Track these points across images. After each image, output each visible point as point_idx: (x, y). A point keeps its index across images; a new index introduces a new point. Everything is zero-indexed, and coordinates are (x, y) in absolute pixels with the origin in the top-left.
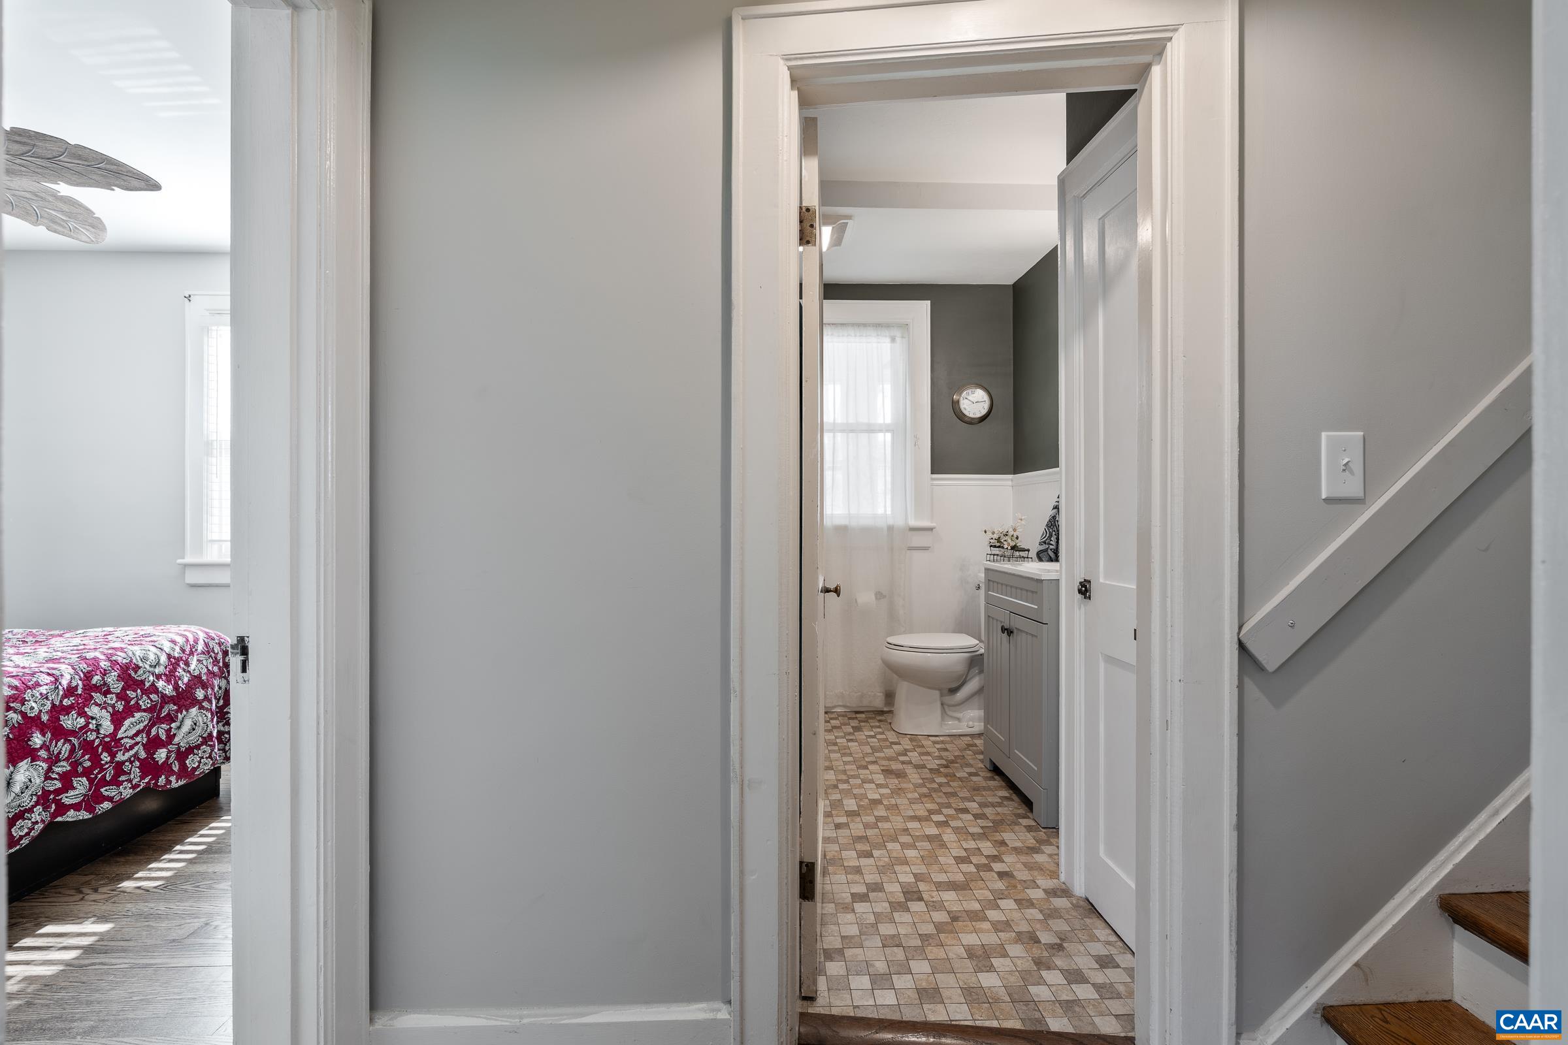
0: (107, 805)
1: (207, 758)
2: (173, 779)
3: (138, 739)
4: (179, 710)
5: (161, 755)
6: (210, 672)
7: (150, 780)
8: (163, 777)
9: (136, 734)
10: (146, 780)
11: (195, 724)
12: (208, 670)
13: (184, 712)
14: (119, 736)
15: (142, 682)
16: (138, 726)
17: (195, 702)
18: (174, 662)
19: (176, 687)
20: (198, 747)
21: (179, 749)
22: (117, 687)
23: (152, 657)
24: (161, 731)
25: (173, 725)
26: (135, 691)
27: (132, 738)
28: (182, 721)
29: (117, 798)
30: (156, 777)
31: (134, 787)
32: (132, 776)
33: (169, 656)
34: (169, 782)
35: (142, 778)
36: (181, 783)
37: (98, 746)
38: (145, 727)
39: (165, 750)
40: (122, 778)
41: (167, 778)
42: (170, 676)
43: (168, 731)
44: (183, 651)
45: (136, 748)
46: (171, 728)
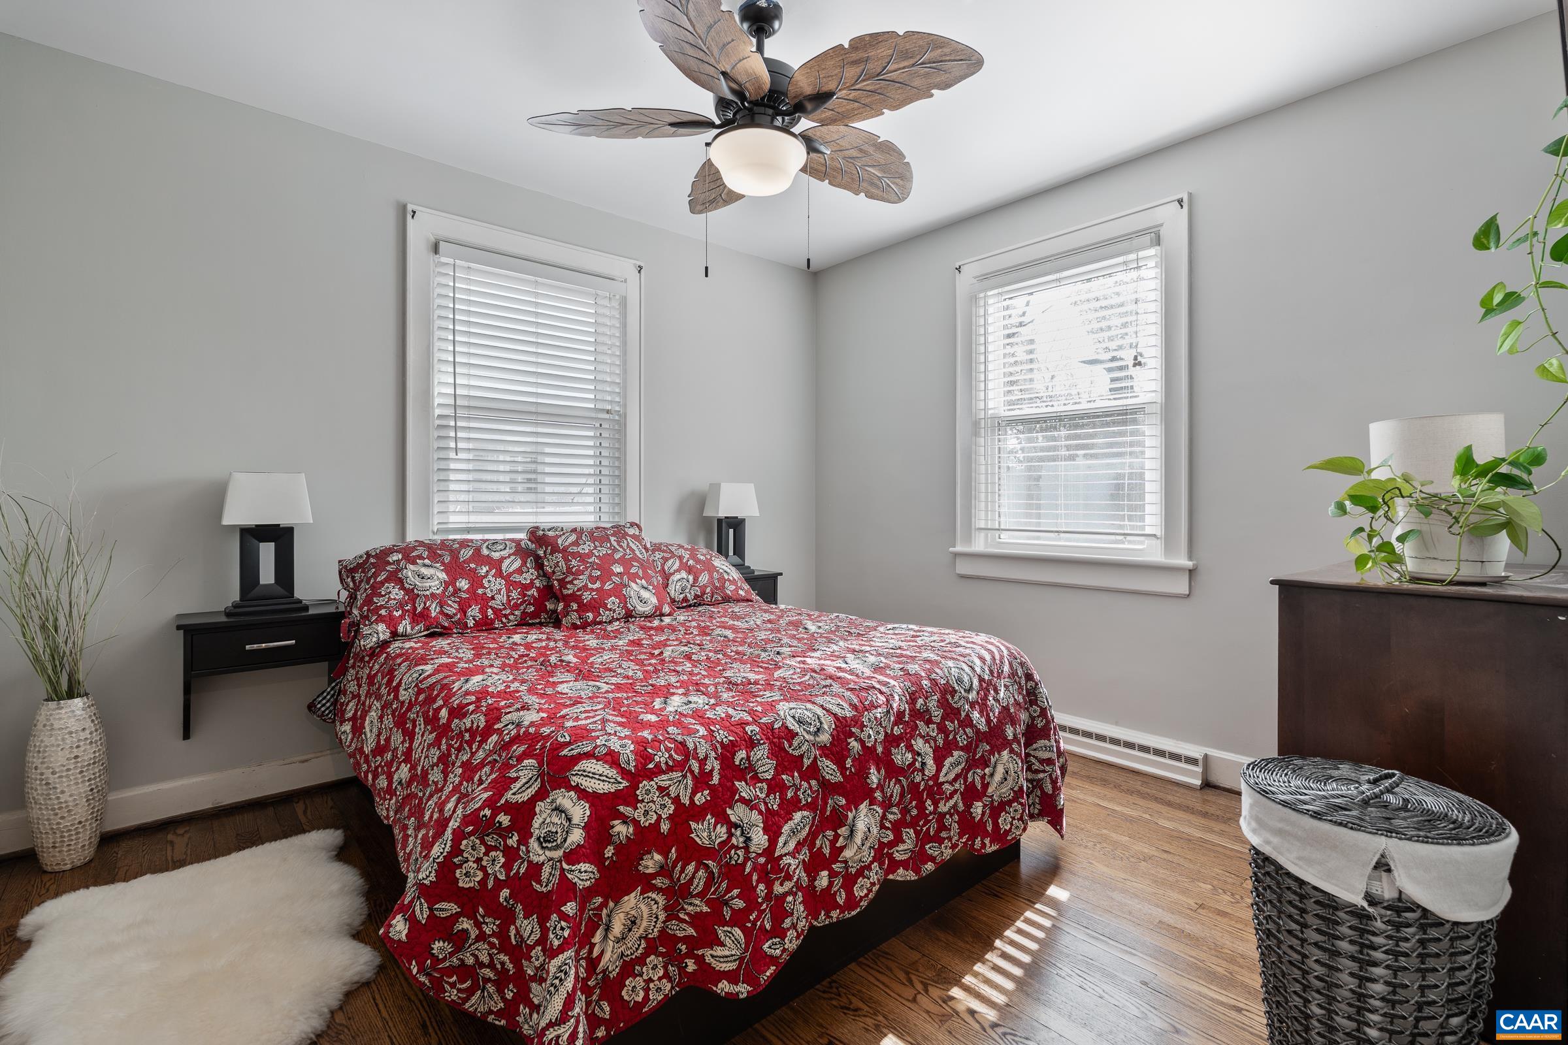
0: (930, 866)
1: (1018, 820)
2: (987, 841)
3: (957, 786)
4: (992, 752)
5: (978, 809)
6: (1017, 703)
7: (968, 840)
8: (979, 839)
9: (955, 779)
10: (964, 840)
11: (1007, 772)
12: (1015, 700)
13: (996, 755)
14: (941, 780)
15: (958, 710)
16: (956, 769)
17: (1006, 744)
18: (987, 686)
19: (988, 721)
20: (1010, 803)
21: (992, 802)
22: (937, 714)
23: (966, 679)
24: (975, 777)
25: (987, 771)
26: (953, 722)
27: (951, 783)
28: (995, 767)
29: (939, 859)
30: (972, 839)
31: (954, 847)
32: (952, 833)
33: (981, 680)
34: (984, 845)
35: (961, 837)
36: (995, 848)
37: (923, 790)
38: (962, 770)
39: (980, 804)
40: (944, 834)
41: (982, 840)
42: (984, 708)
43: (983, 777)
44: (991, 672)
45: (956, 797)
46: (985, 774)
